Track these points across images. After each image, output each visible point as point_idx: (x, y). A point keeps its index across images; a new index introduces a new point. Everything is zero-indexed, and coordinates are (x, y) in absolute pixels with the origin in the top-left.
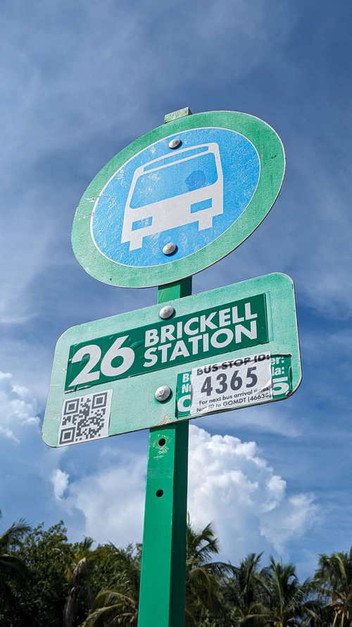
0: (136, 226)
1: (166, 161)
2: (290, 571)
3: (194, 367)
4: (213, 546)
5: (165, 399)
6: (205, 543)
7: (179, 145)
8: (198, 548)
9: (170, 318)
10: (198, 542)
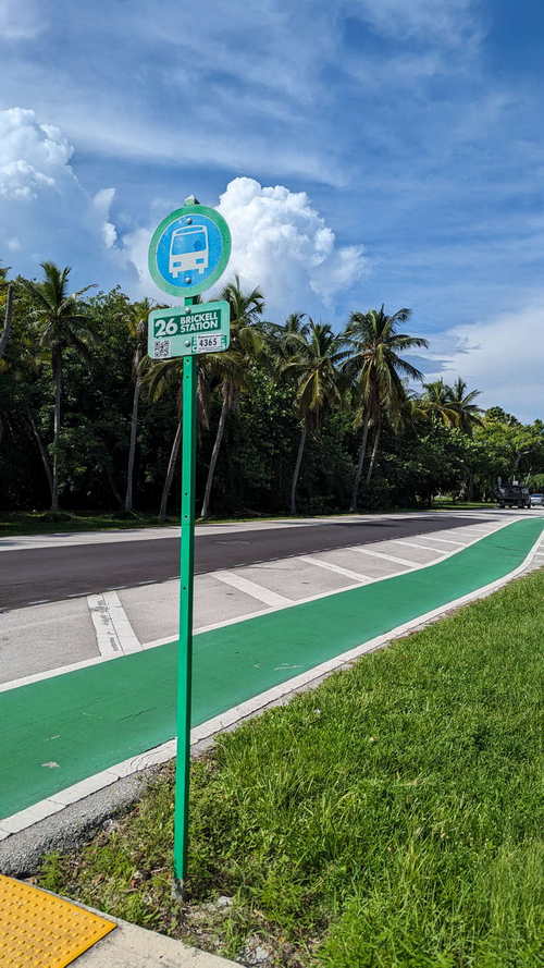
0: (175, 265)
1: (186, 231)
2: (327, 329)
3: (198, 334)
4: (259, 309)
5: (189, 345)
6: (252, 306)
7: (190, 223)
8: (247, 311)
9: (189, 313)
10: (246, 306)
